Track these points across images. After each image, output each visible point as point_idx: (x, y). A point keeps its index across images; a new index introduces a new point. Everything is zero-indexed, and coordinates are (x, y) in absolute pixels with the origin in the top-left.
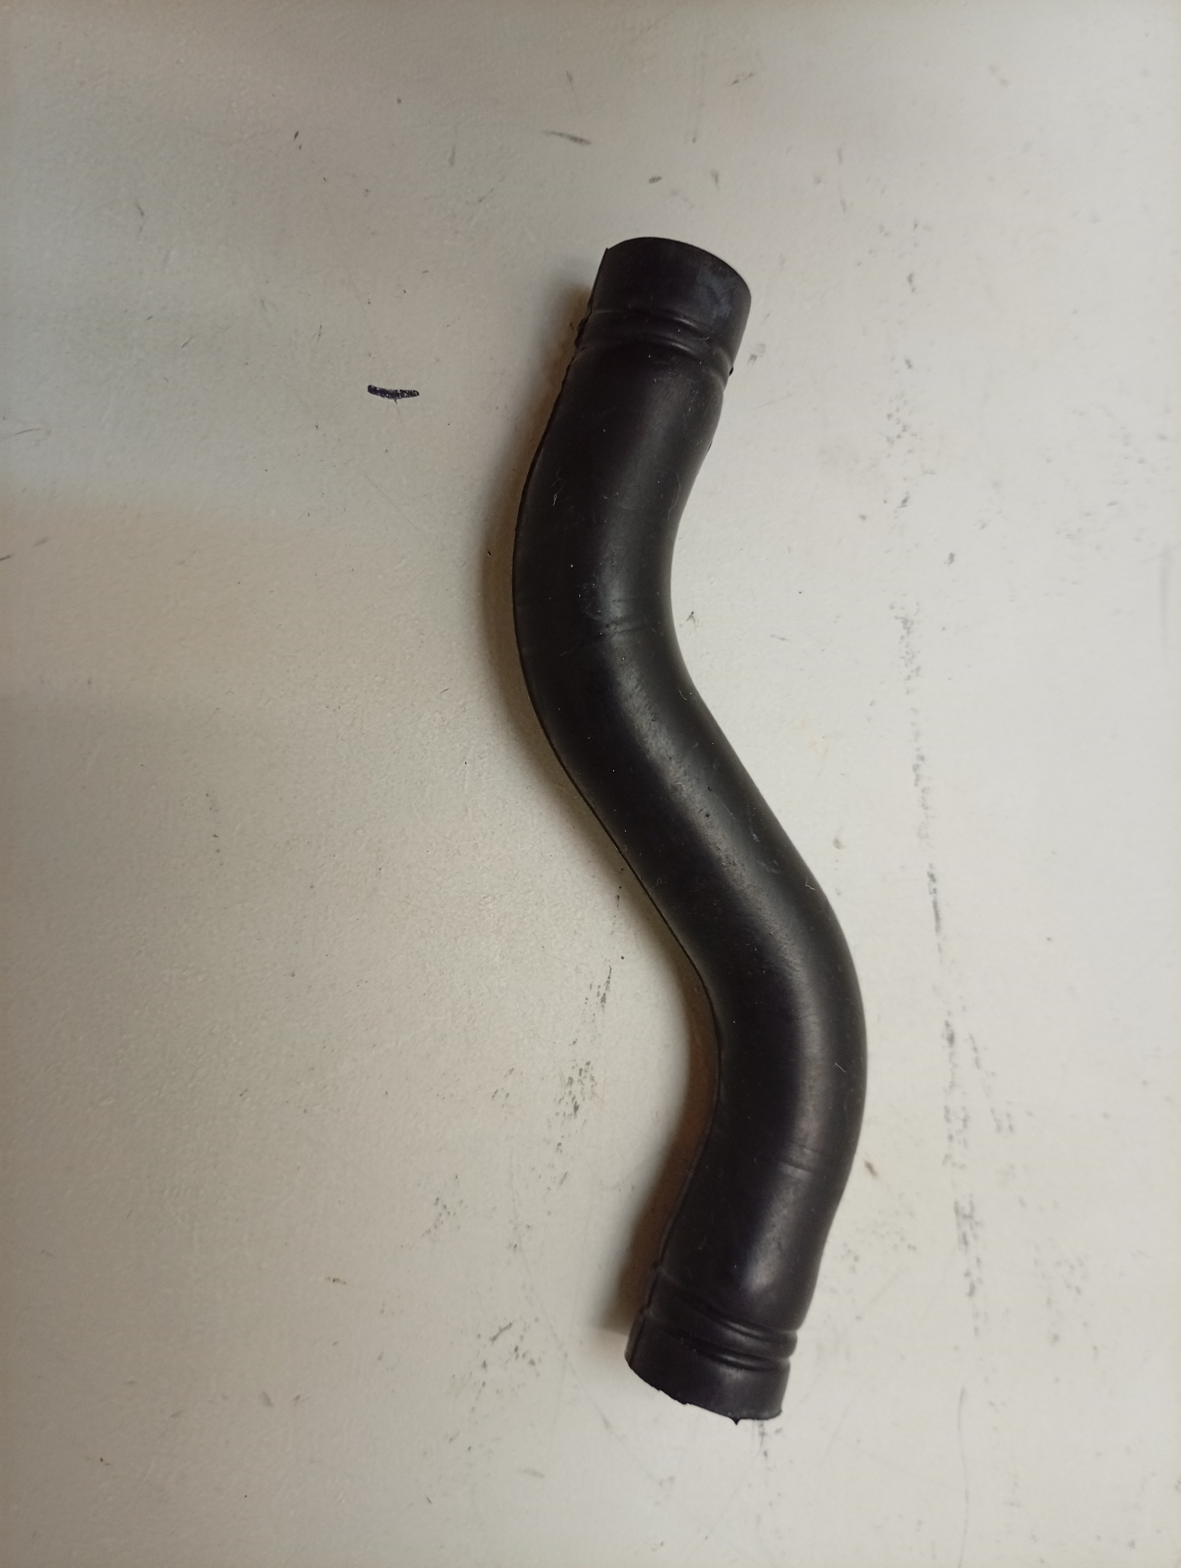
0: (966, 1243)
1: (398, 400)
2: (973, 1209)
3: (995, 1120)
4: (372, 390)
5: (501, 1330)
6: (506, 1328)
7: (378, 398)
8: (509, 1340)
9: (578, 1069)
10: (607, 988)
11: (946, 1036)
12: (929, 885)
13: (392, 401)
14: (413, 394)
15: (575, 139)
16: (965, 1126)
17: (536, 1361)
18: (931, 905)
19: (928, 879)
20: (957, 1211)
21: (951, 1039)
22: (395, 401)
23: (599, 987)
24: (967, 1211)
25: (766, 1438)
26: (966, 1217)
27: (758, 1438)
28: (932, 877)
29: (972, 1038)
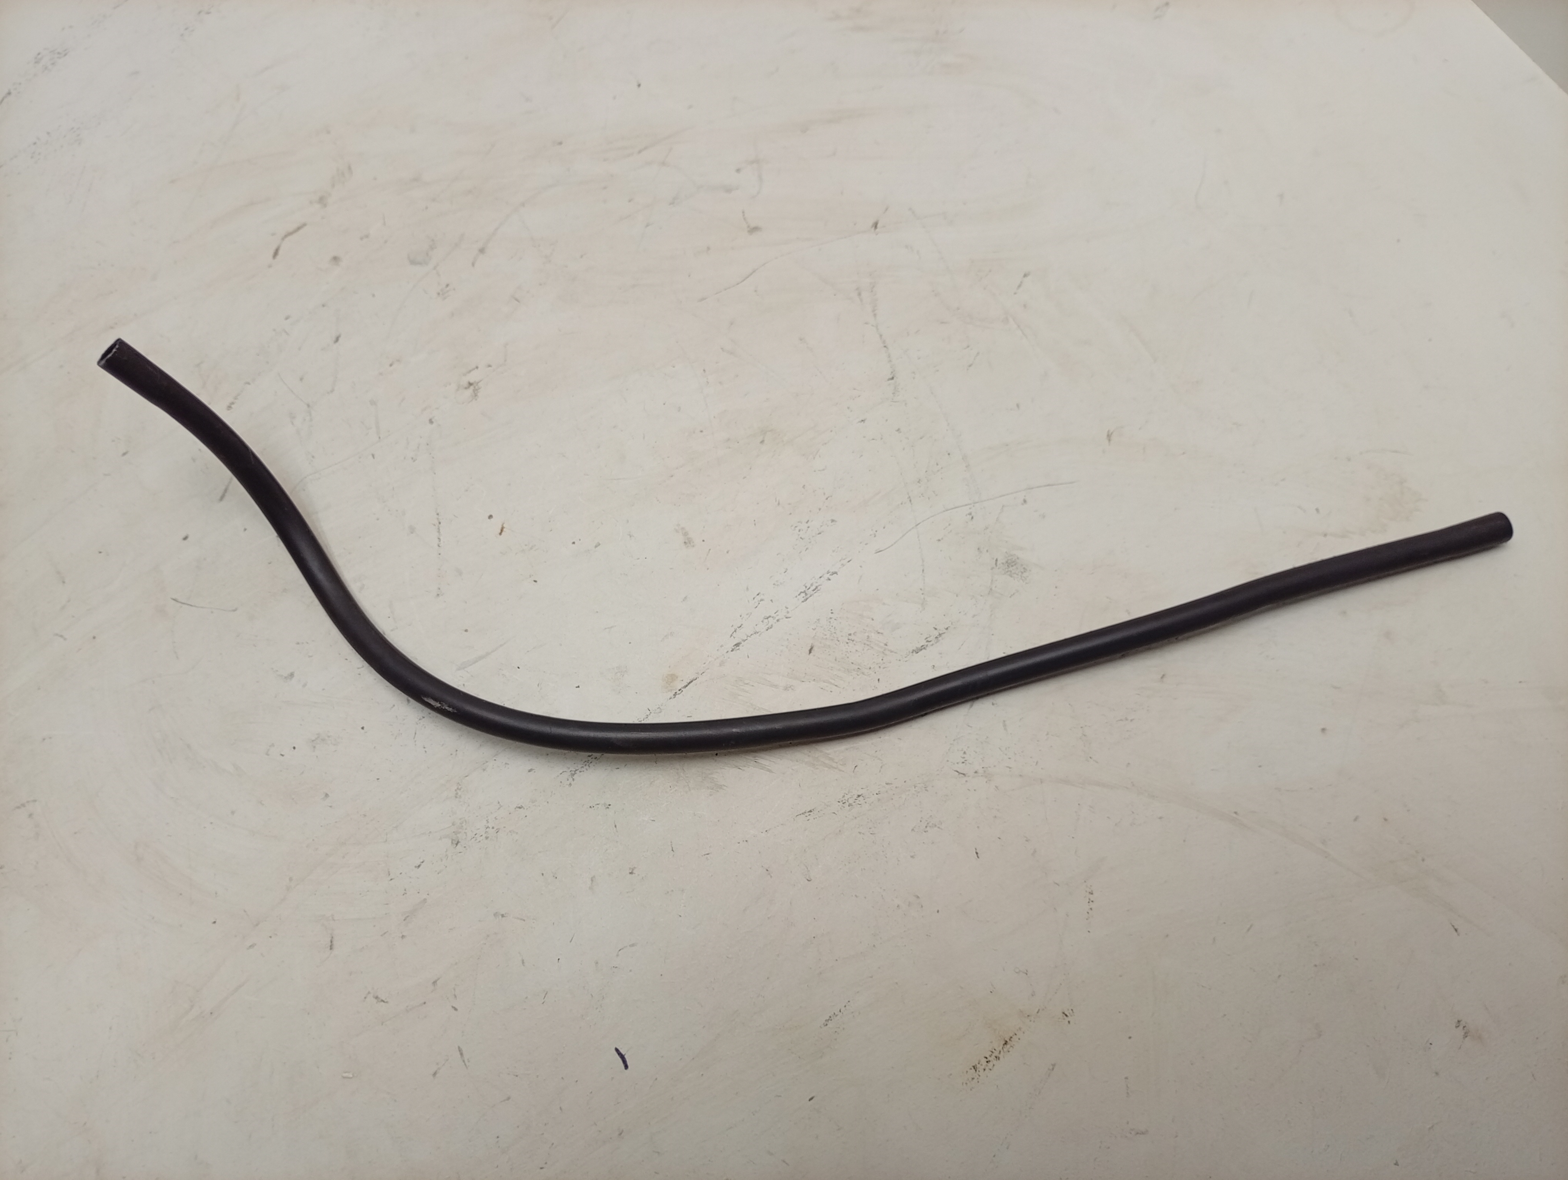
0: (817, 587)
1: (624, 1054)
2: (801, 592)
3: (759, 603)
4: (626, 1067)
5: (960, 773)
6: (957, 772)
7: (628, 1064)
8: (961, 768)
9: (843, 805)
10: (805, 813)
11: (738, 648)
12: (679, 694)
13: (626, 1057)
14: (617, 1050)
15: (462, 1054)
16: (770, 617)
17: (963, 752)
18: (687, 688)
19: (677, 696)
20: (807, 599)
21: (737, 645)
22: (625, 1054)
23: (806, 816)
24: (803, 595)
25: (941, 632)
26: (806, 594)
27: (943, 636)
28: (675, 694)
29: (731, 636)
